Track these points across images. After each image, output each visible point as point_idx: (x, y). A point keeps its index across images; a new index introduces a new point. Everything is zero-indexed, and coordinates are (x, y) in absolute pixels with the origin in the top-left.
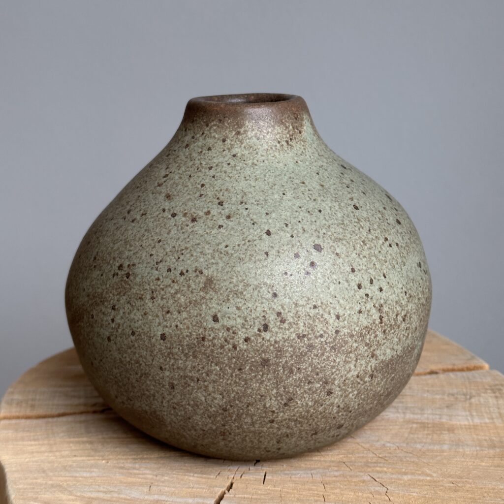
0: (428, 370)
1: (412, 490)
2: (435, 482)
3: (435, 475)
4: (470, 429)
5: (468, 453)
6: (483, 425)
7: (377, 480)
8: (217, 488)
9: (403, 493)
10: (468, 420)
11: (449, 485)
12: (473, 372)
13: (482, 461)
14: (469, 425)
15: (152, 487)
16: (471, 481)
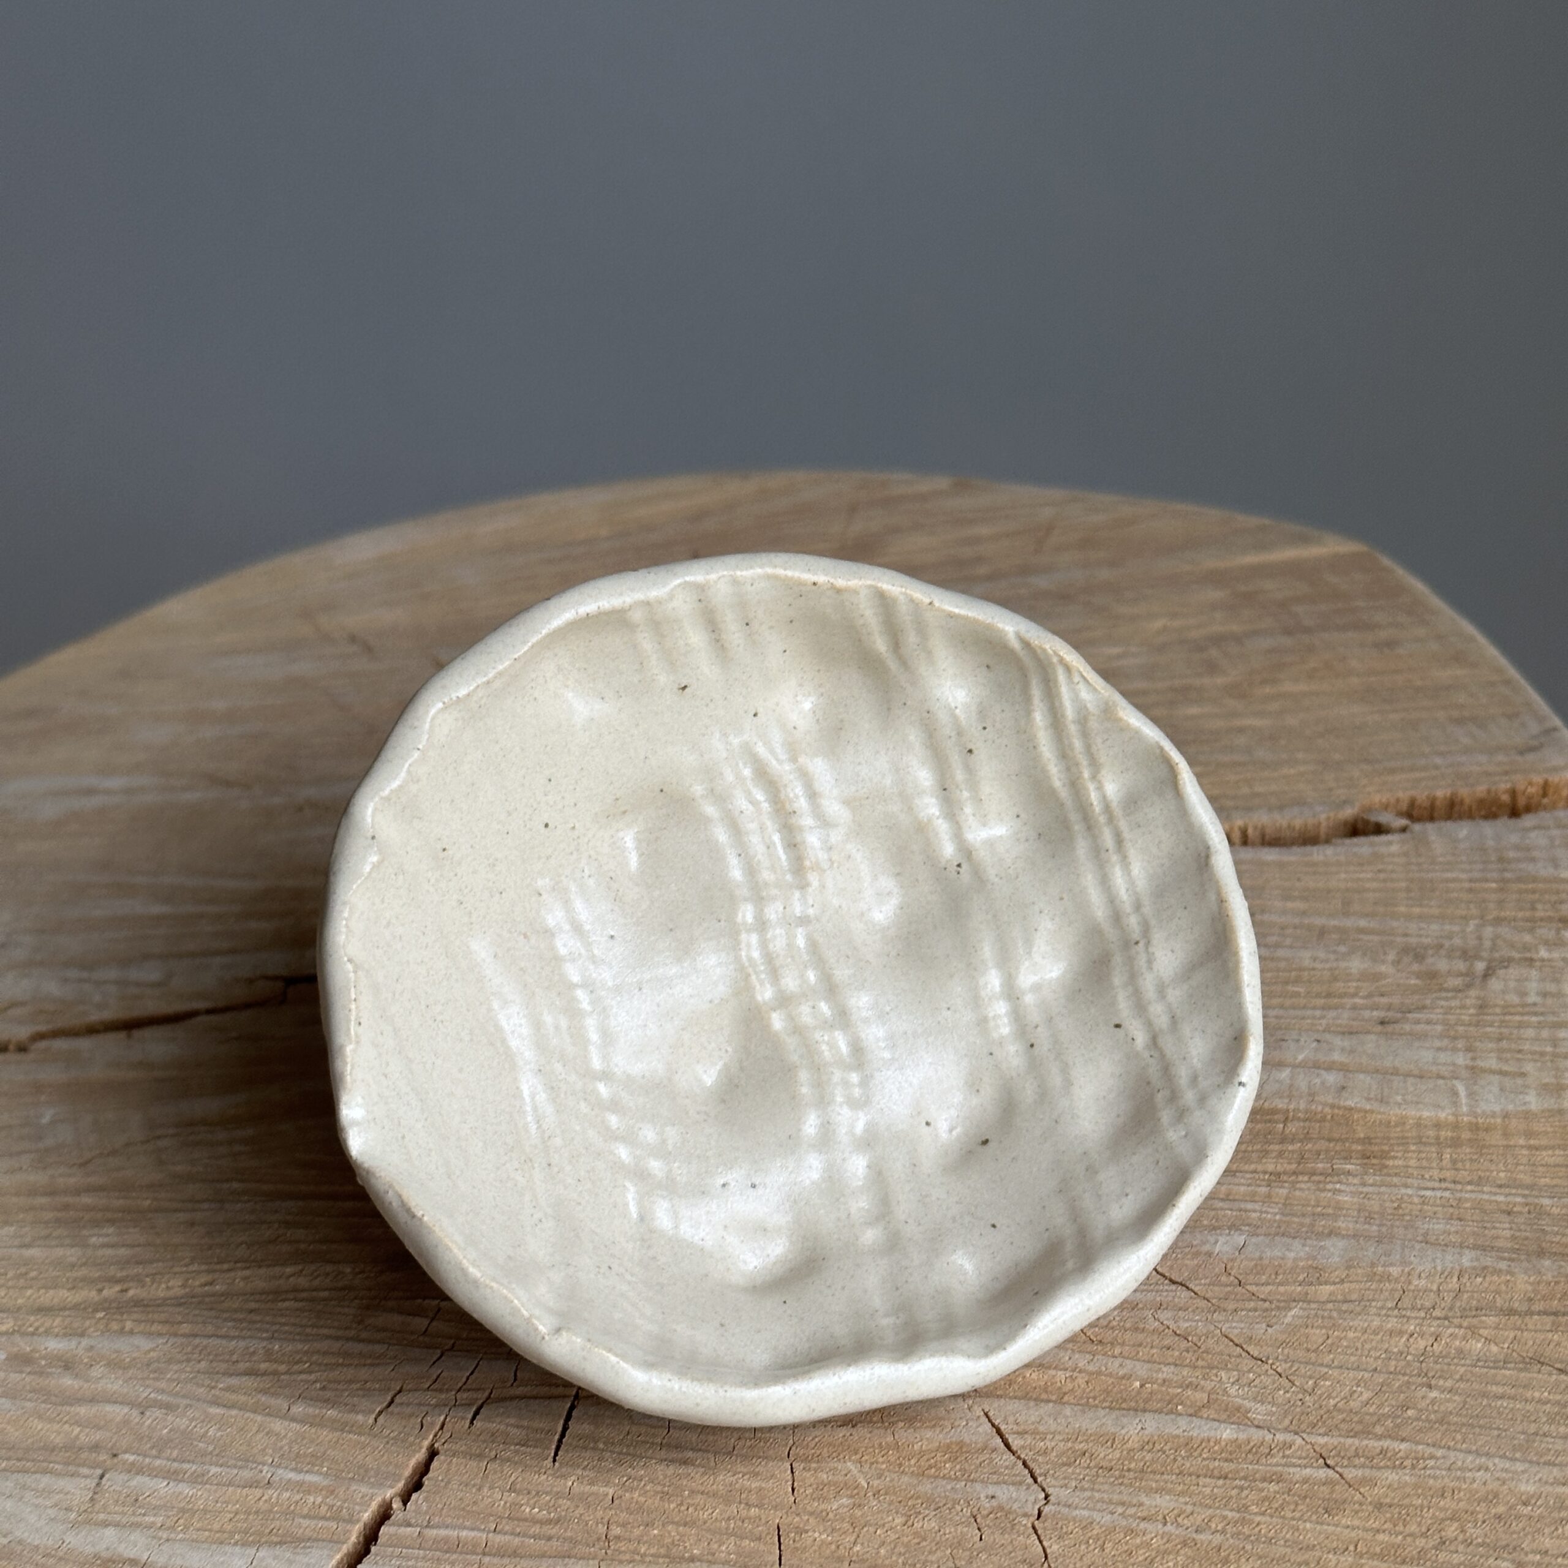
0: (1348, 813)
1: (1147, 1501)
2: (1255, 1452)
3: (1259, 1411)
4: (1456, 1143)
5: (1423, 1282)
6: (1514, 1123)
7: (1015, 1442)
8: (364, 1489)
9: (1108, 1518)
10: (1456, 1094)
11: (1308, 1471)
12: (1528, 821)
13: (1473, 1331)
14: (1456, 1126)
15: (107, 1476)
16: (1404, 1446)
